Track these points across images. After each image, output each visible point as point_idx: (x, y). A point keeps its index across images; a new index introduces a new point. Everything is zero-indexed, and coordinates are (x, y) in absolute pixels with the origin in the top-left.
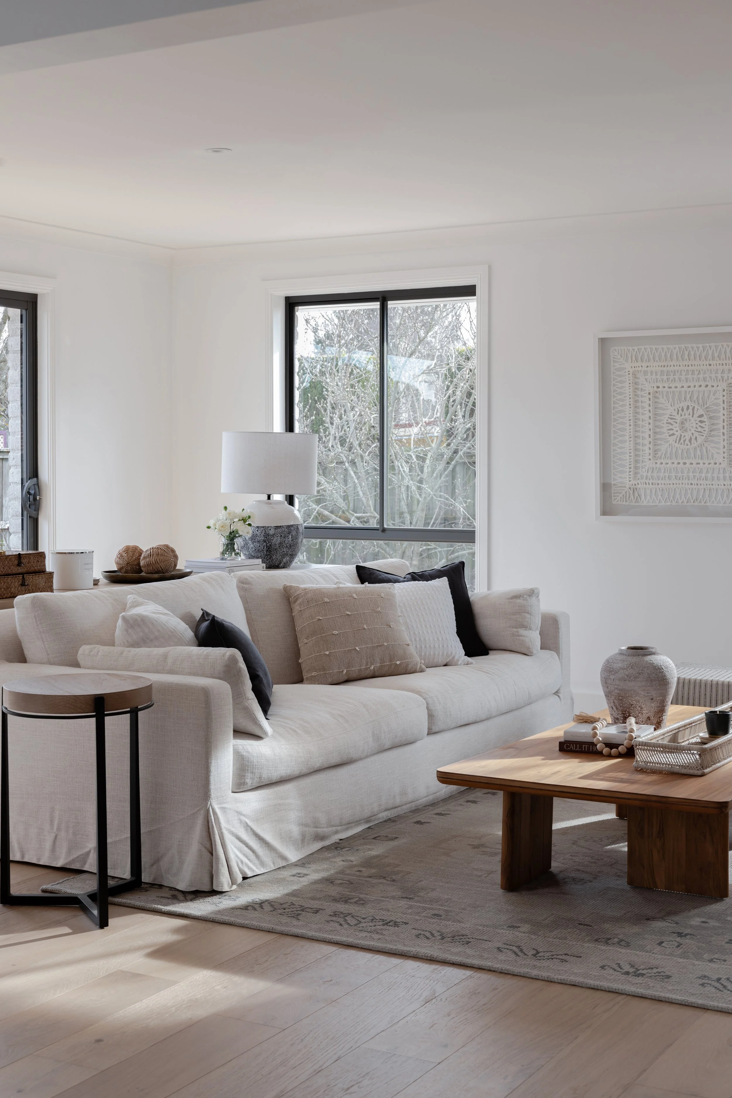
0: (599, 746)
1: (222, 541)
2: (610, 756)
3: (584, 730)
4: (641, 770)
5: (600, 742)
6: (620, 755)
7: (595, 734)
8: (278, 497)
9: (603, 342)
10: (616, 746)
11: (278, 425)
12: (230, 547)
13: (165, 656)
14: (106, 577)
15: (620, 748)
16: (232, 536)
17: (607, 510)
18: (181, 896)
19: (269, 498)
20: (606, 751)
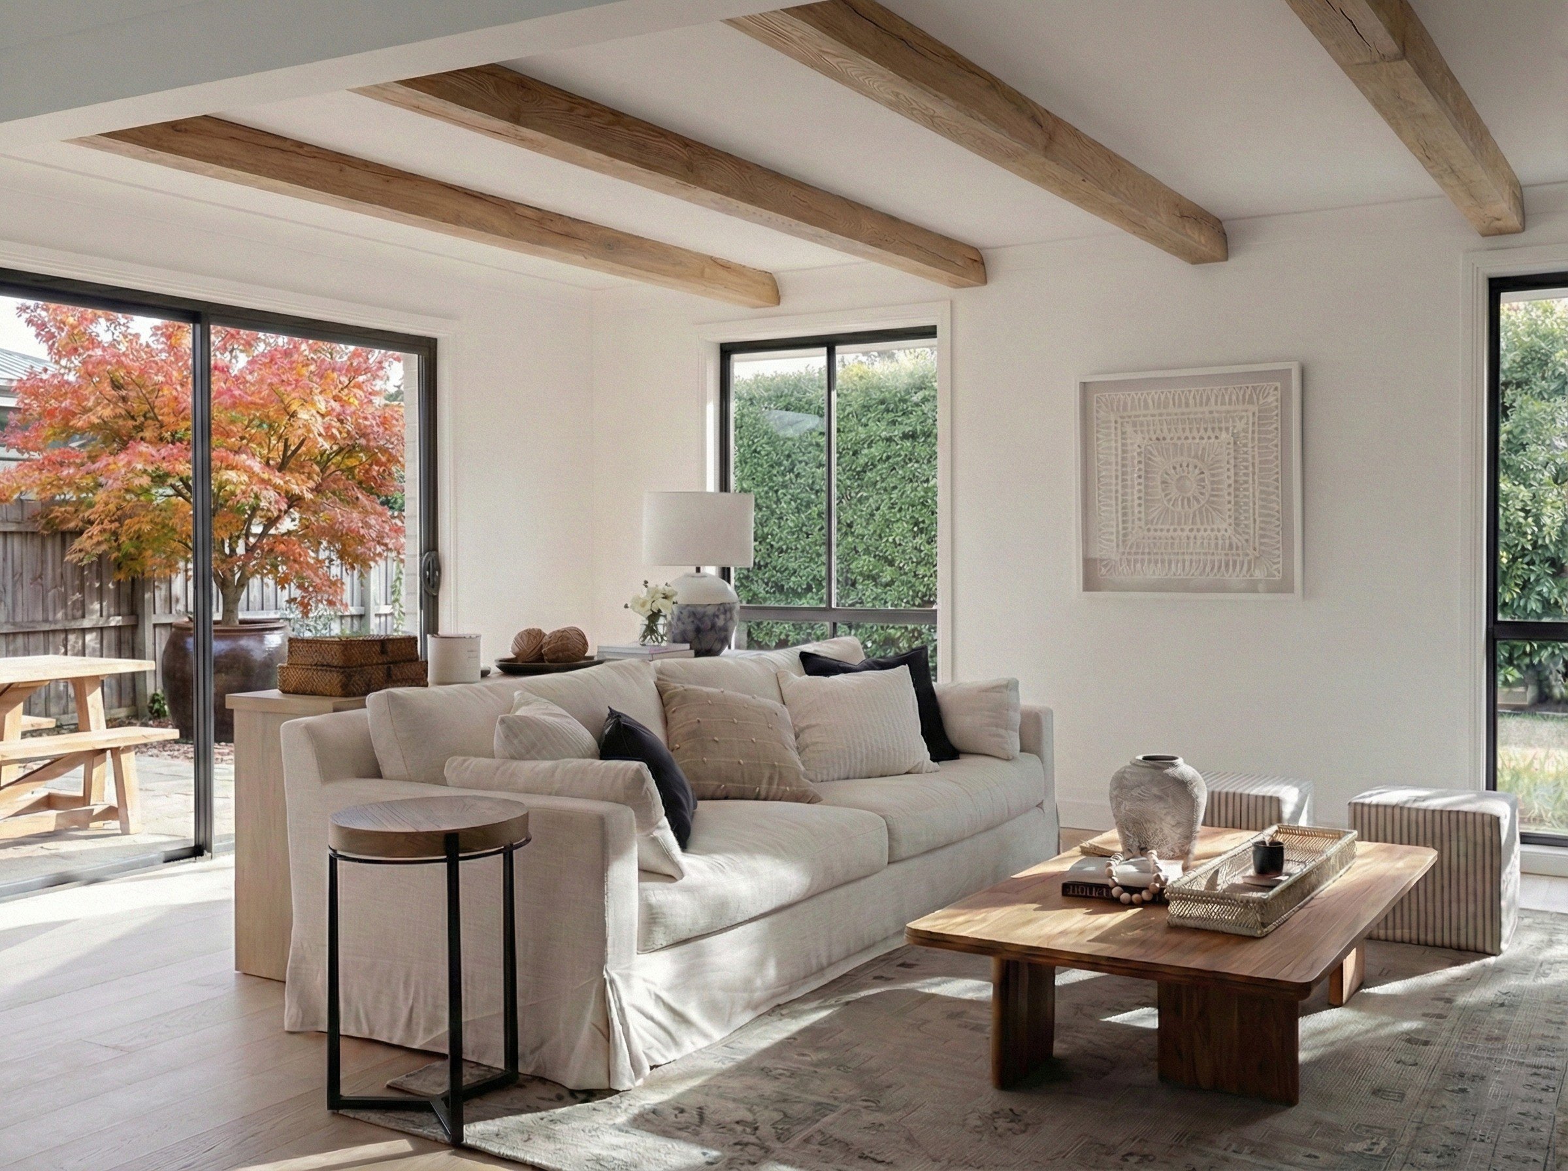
0: (1115, 891)
1: (640, 622)
2: (1131, 905)
3: (1092, 868)
4: (1177, 928)
5: (1116, 885)
6: (1143, 903)
7: (1110, 875)
8: (711, 571)
9: (1084, 386)
10: (1138, 890)
11: (711, 483)
12: (651, 630)
13: (553, 771)
14: (500, 667)
15: (1144, 893)
16: (654, 617)
17: (1090, 583)
18: (568, 1098)
19: (698, 570)
20: (1125, 896)
